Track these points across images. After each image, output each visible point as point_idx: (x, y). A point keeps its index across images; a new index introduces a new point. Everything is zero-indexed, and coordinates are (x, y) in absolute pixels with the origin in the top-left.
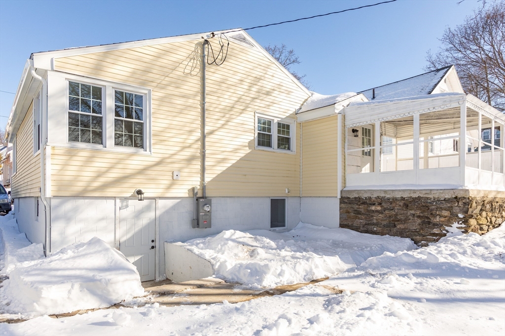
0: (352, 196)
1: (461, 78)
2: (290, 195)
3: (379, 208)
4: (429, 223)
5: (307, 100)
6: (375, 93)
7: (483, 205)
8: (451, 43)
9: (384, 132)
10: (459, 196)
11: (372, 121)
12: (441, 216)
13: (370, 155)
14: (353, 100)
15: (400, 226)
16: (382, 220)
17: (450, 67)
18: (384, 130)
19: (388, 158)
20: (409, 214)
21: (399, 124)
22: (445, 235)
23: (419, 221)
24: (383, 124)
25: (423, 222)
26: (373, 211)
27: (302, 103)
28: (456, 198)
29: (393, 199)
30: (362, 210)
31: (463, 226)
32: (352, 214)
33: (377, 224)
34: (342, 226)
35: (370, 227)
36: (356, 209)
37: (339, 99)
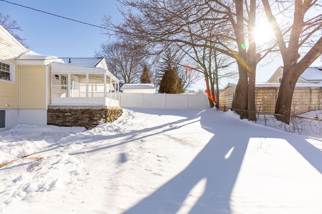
0: (55, 109)
1: (107, 64)
2: (9, 107)
3: (70, 114)
4: (92, 120)
5: (24, 53)
6: (71, 60)
7: (112, 112)
8: (104, 49)
9: (73, 79)
10: (103, 109)
11: (67, 73)
12: (97, 117)
13: (66, 89)
14: (56, 60)
15: (80, 122)
16: (71, 120)
17: (103, 58)
18: (73, 78)
19: (76, 91)
20: (84, 116)
21: (81, 77)
22: (98, 124)
23: (88, 119)
24: (73, 76)
25: (90, 120)
26: (67, 116)
27: (20, 54)
28: (102, 109)
29: (77, 110)
30: (61, 116)
31: (105, 120)
32: (55, 118)
33: (68, 122)
34: (49, 124)
35: (65, 124)
36: (57, 115)
37: (47, 58)
